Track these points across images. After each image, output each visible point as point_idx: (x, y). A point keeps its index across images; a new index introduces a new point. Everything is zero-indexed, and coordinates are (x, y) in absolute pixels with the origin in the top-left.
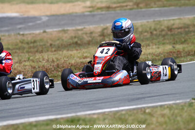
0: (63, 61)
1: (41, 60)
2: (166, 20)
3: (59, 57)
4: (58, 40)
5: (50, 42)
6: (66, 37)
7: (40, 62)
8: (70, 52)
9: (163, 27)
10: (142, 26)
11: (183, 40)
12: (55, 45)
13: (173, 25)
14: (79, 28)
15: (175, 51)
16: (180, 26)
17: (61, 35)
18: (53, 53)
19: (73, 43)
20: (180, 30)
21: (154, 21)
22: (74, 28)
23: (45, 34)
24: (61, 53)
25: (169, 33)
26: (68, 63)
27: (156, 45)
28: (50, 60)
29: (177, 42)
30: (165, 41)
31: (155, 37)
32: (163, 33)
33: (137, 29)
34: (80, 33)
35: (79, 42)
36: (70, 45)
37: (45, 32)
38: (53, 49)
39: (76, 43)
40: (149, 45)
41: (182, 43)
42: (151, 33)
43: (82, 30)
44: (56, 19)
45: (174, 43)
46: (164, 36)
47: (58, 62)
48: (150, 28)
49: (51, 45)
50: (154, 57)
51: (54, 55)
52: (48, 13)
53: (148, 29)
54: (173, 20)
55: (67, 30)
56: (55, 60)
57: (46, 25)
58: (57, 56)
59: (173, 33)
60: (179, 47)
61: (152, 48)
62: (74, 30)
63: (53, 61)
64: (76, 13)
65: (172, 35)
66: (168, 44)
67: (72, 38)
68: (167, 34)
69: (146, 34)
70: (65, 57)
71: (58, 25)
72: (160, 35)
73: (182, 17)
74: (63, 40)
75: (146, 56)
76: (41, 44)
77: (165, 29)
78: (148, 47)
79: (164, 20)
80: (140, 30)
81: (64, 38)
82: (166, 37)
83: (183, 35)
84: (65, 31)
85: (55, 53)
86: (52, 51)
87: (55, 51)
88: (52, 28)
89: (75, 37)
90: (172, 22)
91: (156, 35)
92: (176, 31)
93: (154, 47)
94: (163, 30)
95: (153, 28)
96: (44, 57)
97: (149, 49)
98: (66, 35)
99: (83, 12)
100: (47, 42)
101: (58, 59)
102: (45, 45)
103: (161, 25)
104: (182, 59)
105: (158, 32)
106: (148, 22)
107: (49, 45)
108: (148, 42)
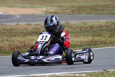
0: (28, 42)
1: (15, 41)
2: (90, 22)
3: (26, 40)
4: (25, 29)
5: (20, 30)
6: (30, 28)
7: (14, 42)
8: (32, 38)
9: (87, 26)
10: (75, 24)
11: (99, 34)
12: (23, 33)
13: (94, 25)
14: (38, 23)
15: (94, 40)
16: (98, 26)
17: (27, 26)
18: (22, 37)
19: (34, 32)
20: (97, 29)
21: (82, 22)
22: (35, 23)
23: (18, 26)
24: (27, 37)
25: (91, 30)
26: (30, 43)
27: (83, 36)
28: (20, 41)
29: (95, 35)
30: (88, 34)
31: (82, 32)
32: (88, 29)
33: (72, 26)
34: (38, 26)
35: (38, 32)
36: (32, 33)
37: (18, 24)
38: (22, 35)
39: (36, 32)
40: (78, 36)
41: (98, 36)
42: (80, 29)
43: (39, 25)
44: (24, 17)
45: (94, 36)
46: (88, 31)
47: (25, 43)
48: (80, 26)
49: (21, 32)
50: (82, 44)
51: (23, 38)
52: (20, 14)
53: (79, 27)
54: (94, 22)
55: (31, 24)
56: (23, 41)
57: (19, 20)
58: (24, 39)
59: (93, 30)
60: (96, 38)
61: (80, 38)
62: (35, 25)
63: (22, 42)
64: (37, 14)
65: (92, 31)
66: (90, 36)
67: (33, 29)
68: (89, 30)
69: (77, 29)
70: (29, 40)
71: (26, 21)
72: (85, 31)
73: (99, 21)
74: (28, 30)
75: (77, 43)
76: (15, 31)
77: (89, 27)
78: (78, 38)
79: (88, 22)
80: (74, 27)
81: (29, 29)
82: (89, 32)
83: (99, 32)
84: (30, 25)
85: (23, 37)
86: (21, 36)
87: (23, 36)
88: (22, 22)
89: (36, 29)
90: (93, 23)
91: (83, 30)
92: (95, 29)
93: (82, 37)
94: (87, 28)
95: (81, 26)
96: (17, 39)
97: (79, 39)
98: (30, 27)
99: (41, 14)
100: (19, 30)
101: (25, 41)
102: (17, 32)
103: (86, 25)
104: (98, 46)
105: (84, 29)
106: (79, 22)
107: (19, 32)
108: (78, 35)
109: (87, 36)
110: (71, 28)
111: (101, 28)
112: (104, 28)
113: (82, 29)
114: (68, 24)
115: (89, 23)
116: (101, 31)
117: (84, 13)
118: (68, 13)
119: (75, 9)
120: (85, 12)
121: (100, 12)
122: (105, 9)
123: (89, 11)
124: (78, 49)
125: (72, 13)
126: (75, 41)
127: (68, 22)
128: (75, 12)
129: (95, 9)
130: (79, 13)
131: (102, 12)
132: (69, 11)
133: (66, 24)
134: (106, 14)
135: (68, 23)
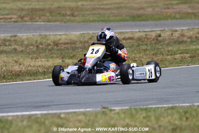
109: (52, 57)
110: (22, 45)
111: (74, 46)
112: (79, 45)
113: (41, 46)
114: (16, 38)
115: (52, 37)
116: (74, 49)
117: (41, 20)
118: (13, 20)
119: (24, 13)
120: (43, 18)
121: (68, 17)
122: (76, 14)
123: (50, 18)
124: (42, 78)
125: (20, 20)
126: (32, 65)
127: (14, 34)
128: (26, 19)
129: (59, 14)
130: (32, 19)
131: (72, 18)
132: (15, 17)
133: (13, 39)
134: (79, 22)
135: (16, 36)
